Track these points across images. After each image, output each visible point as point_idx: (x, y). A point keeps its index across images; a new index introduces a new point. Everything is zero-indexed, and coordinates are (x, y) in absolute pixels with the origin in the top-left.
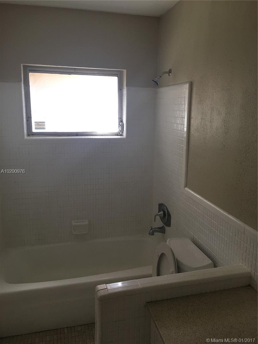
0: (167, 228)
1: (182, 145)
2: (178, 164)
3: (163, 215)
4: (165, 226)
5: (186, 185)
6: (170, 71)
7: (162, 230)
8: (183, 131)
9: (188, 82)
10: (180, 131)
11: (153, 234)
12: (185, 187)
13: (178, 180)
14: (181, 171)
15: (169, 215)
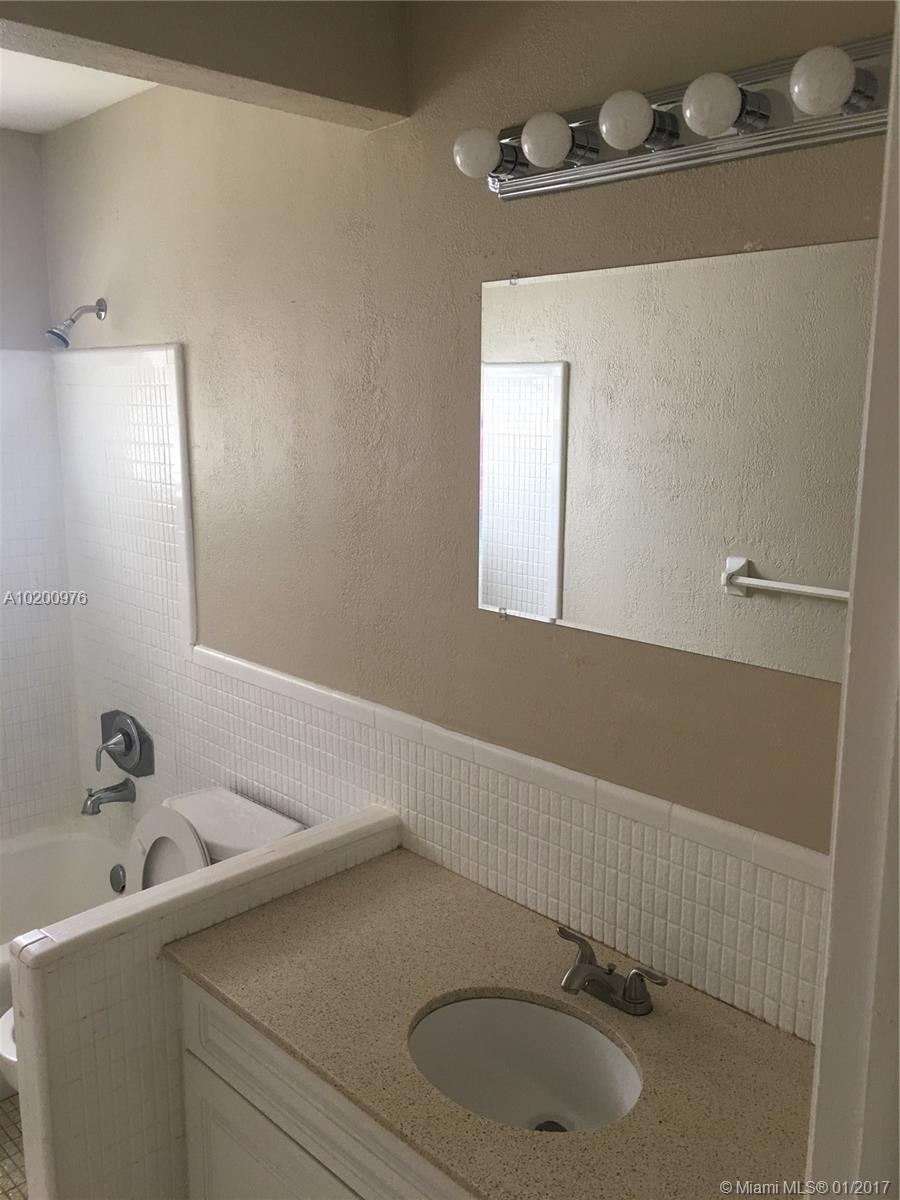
0: (140, 783)
1: (171, 525)
2: (162, 581)
3: (124, 746)
4: (132, 778)
5: (197, 640)
6: (101, 306)
7: (124, 793)
8: (171, 484)
9: (172, 343)
10: (159, 485)
11: (96, 811)
12: (195, 645)
13: (166, 630)
14: (175, 602)
15: (146, 742)
